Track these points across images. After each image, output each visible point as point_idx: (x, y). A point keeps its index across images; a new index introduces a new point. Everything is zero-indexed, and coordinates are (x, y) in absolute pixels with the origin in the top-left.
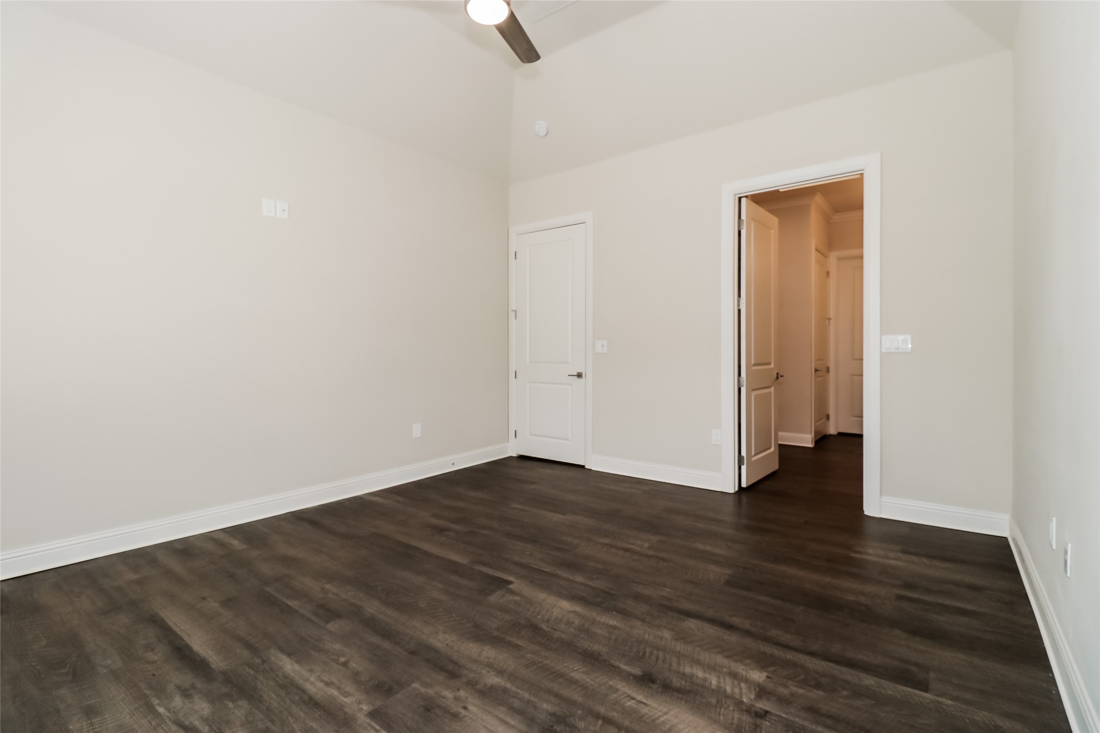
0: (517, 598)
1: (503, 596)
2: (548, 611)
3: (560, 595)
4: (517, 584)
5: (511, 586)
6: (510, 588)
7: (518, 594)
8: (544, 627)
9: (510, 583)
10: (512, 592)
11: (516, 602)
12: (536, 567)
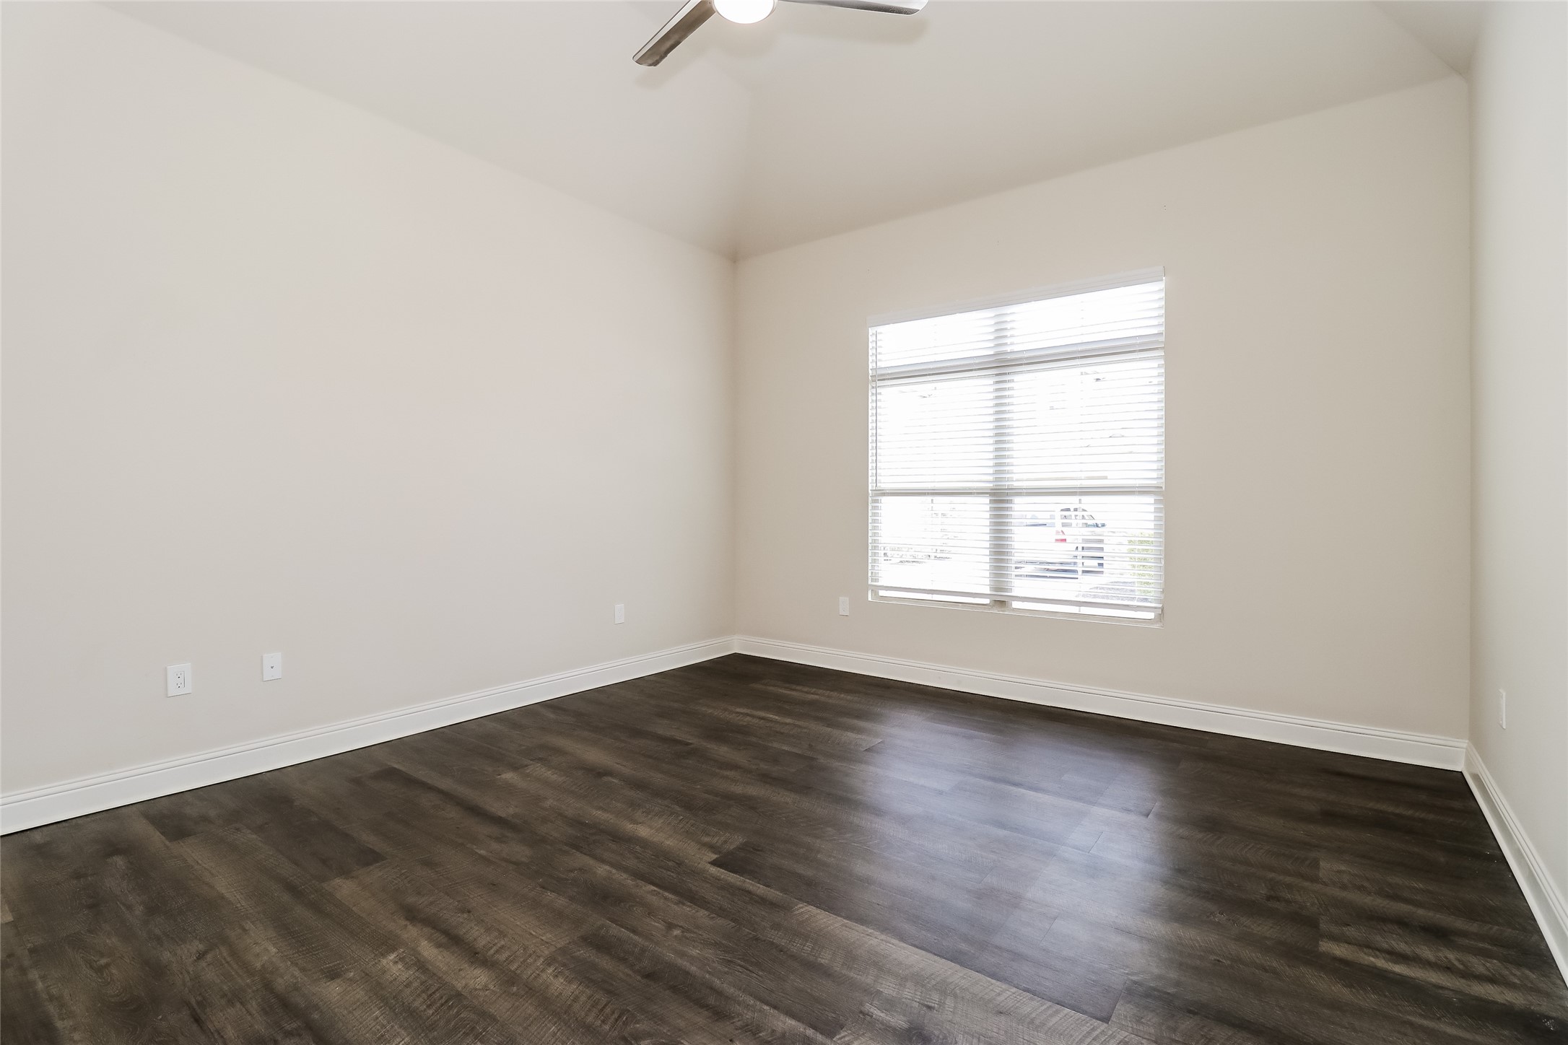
0: (706, 839)
1: (725, 842)
2: (669, 824)
3: (644, 843)
4: (703, 860)
5: (715, 856)
6: (716, 854)
7: (704, 844)
8: (678, 808)
9: (714, 863)
10: (712, 848)
11: (708, 835)
12: (666, 894)
